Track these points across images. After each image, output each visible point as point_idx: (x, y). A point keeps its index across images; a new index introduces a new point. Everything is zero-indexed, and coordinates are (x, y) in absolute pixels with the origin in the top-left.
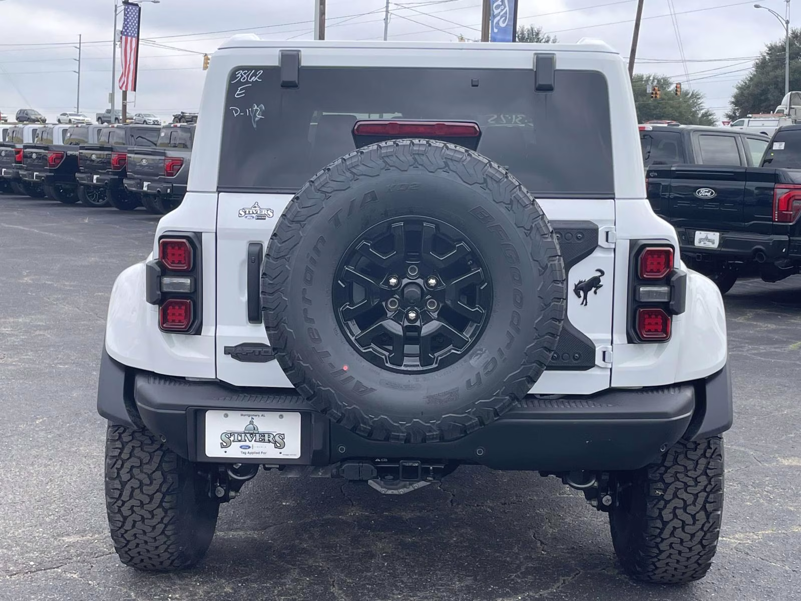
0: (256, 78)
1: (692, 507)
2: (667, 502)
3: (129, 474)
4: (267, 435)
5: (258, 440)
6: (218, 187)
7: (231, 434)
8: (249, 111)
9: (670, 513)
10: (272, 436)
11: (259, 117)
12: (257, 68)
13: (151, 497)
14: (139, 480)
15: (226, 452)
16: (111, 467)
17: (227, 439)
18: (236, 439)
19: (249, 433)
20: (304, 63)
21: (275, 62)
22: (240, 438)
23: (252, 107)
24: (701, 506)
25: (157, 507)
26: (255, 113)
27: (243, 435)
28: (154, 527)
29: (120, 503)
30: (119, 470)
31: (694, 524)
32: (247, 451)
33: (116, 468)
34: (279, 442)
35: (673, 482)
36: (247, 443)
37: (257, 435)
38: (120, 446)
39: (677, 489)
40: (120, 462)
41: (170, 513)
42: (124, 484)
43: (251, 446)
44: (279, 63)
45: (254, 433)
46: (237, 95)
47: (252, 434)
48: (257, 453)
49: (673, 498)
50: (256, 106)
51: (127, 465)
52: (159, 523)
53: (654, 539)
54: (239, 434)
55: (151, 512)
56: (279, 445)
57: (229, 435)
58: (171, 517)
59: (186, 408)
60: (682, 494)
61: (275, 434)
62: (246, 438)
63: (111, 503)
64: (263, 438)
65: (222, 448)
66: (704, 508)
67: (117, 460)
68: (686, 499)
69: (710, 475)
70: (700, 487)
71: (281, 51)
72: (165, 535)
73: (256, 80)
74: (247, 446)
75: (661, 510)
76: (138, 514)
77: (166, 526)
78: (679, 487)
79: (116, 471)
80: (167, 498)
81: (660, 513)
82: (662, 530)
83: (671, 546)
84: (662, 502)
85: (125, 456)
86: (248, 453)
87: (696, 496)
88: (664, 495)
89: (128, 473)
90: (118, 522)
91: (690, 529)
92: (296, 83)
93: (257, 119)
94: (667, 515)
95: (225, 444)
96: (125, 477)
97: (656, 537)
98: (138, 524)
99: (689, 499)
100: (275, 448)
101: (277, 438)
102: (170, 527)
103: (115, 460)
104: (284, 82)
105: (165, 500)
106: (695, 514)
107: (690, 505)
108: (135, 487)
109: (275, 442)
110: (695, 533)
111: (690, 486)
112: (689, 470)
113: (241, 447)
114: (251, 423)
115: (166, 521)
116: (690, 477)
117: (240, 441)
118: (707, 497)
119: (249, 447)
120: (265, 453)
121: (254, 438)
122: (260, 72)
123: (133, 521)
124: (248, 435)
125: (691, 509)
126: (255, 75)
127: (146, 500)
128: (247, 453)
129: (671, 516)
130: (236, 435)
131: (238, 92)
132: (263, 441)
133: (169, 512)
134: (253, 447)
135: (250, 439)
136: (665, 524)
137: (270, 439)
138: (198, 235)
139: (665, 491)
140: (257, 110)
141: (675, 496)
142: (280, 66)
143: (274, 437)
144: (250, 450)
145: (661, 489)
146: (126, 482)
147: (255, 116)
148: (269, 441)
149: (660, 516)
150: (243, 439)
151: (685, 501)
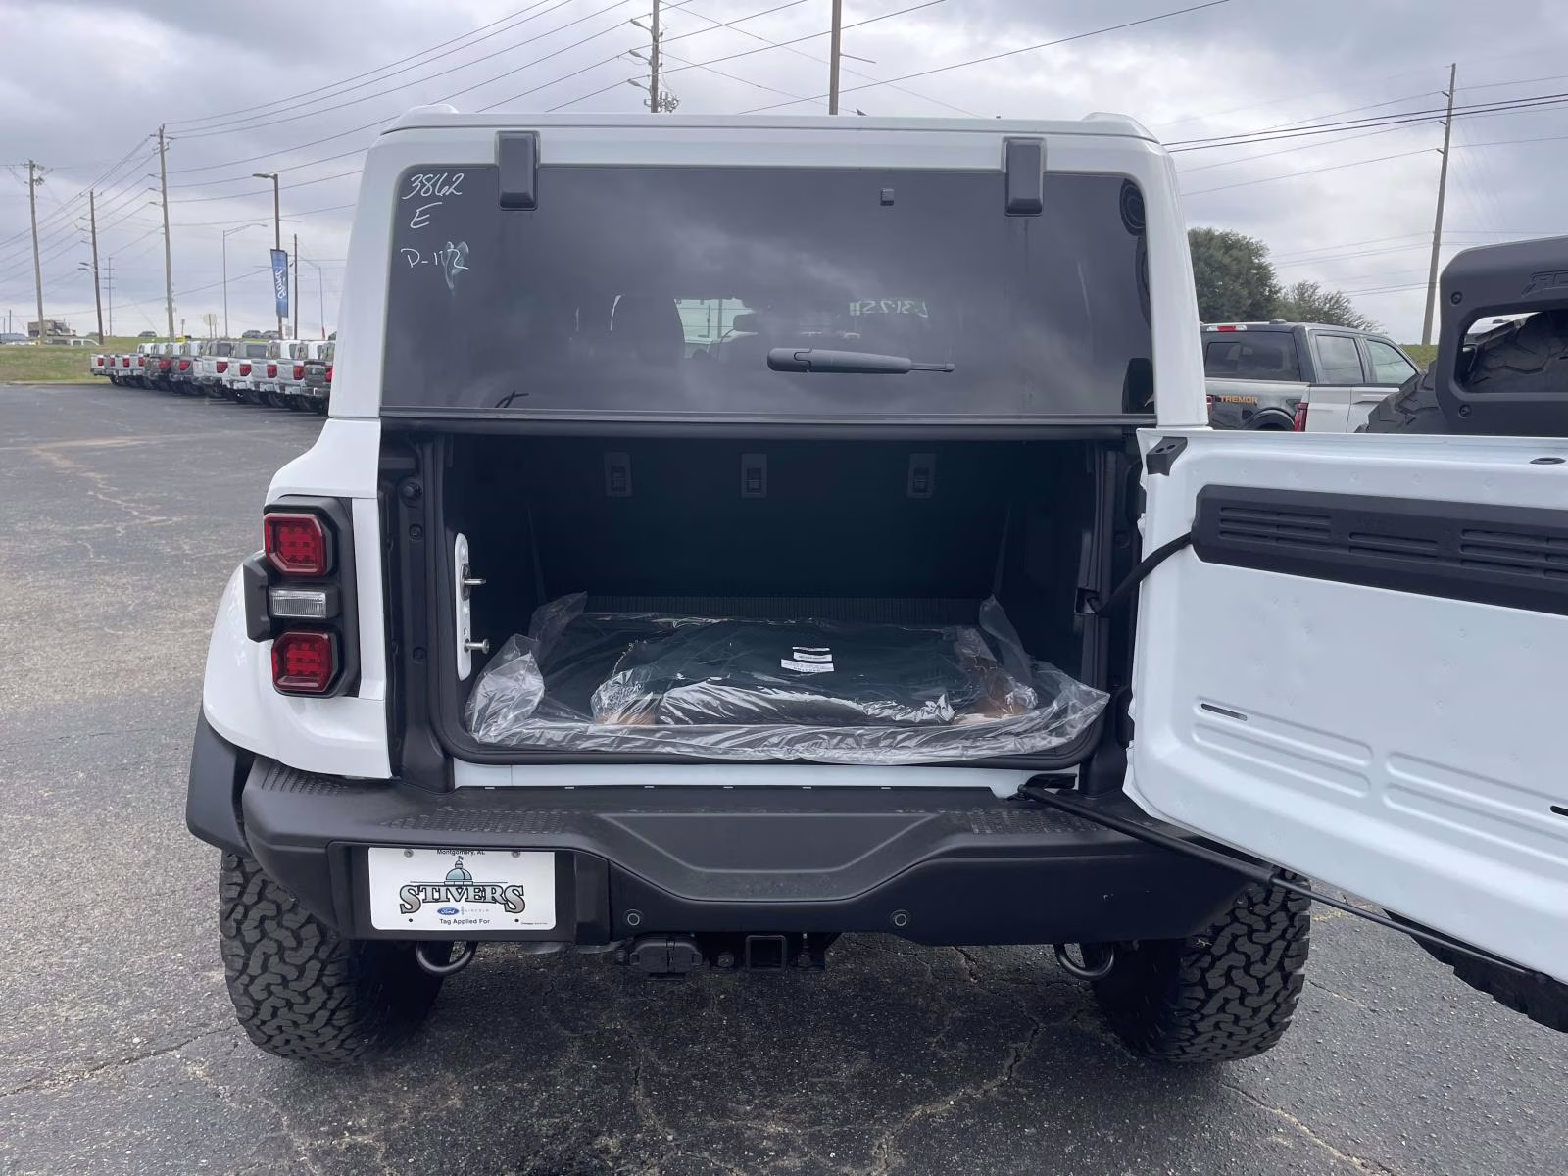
0: (451, 190)
1: (1259, 966)
2: (1216, 959)
3: (257, 931)
4: (490, 888)
5: (471, 897)
6: (381, 409)
7: (419, 887)
8: (439, 256)
9: (1221, 976)
10: (499, 891)
11: (458, 267)
12: (452, 169)
13: (301, 971)
14: (277, 941)
15: (411, 920)
16: (226, 916)
17: (413, 897)
18: (430, 898)
19: (454, 885)
20: (546, 158)
21: (488, 156)
22: (436, 895)
23: (444, 247)
24: (1275, 963)
25: (313, 985)
26: (451, 262)
27: (443, 889)
28: (311, 1017)
29: (245, 979)
30: (239, 923)
31: (1261, 992)
32: (451, 918)
33: (235, 920)
34: (513, 901)
35: (1227, 925)
36: (452, 904)
37: (471, 889)
38: (240, 880)
39: (1235, 937)
40: (240, 909)
41: (338, 994)
42: (249, 948)
43: (459, 909)
44: (496, 160)
45: (464, 885)
46: (414, 225)
47: (460, 887)
48: (471, 922)
49: (1228, 952)
50: (452, 246)
51: (255, 915)
52: (320, 1009)
53: (1188, 1015)
54: (436, 887)
55: (304, 993)
56: (513, 907)
57: (416, 889)
58: (340, 999)
59: (327, 842)
60: (1243, 944)
61: (504, 886)
62: (449, 896)
63: (232, 977)
64: (481, 894)
65: (402, 913)
66: (1280, 966)
67: (236, 905)
68: (1249, 953)
69: (1293, 910)
70: (1275, 933)
71: (500, 132)
72: (334, 1026)
73: (452, 193)
74: (452, 910)
75: (1204, 971)
76: (279, 997)
77: (333, 1012)
78: (1239, 933)
79: (234, 925)
80: (330, 969)
81: (1203, 977)
82: (1204, 1003)
83: (1217, 1026)
84: (1208, 959)
85: (248, 899)
86: (455, 921)
87: (1268, 948)
88: (1210, 947)
89: (255, 928)
90: (246, 1008)
91: (1252, 1001)
92: (529, 199)
93: (454, 272)
94: (1215, 979)
95: (408, 907)
96: (251, 935)
97: (1193, 1012)
98: (284, 1012)
99: (1256, 952)
100: (506, 911)
101: (509, 894)
102: (339, 1015)
103: (232, 905)
104: (505, 195)
105: (326, 973)
106: (1264, 978)
107: (1257, 962)
108: (270, 953)
109: (506, 902)
110: (1260, 1007)
111: (1257, 931)
112: (1257, 904)
113: (440, 911)
114: (459, 866)
115: (332, 1004)
116: (1259, 916)
117: (437, 900)
118: (1287, 948)
119: (456, 912)
120: (486, 922)
121: (465, 895)
122: (459, 177)
123: (273, 1007)
124: (453, 889)
125: (1258, 970)
126: (448, 182)
127: (292, 974)
128: (452, 921)
129: (1222, 981)
130: (429, 889)
131: (415, 219)
132: (482, 899)
133: (336, 990)
134: (462, 911)
135: (457, 897)
136: (1210, 993)
137: (497, 896)
138: (344, 504)
139: (1213, 939)
140: (454, 254)
141: (1231, 947)
142: (497, 164)
143: (504, 892)
144: (458, 917)
145: (1205, 936)
146: (254, 945)
147: (451, 266)
148: (494, 900)
149: (1203, 982)
150: (443, 897)
151: (1248, 957)
